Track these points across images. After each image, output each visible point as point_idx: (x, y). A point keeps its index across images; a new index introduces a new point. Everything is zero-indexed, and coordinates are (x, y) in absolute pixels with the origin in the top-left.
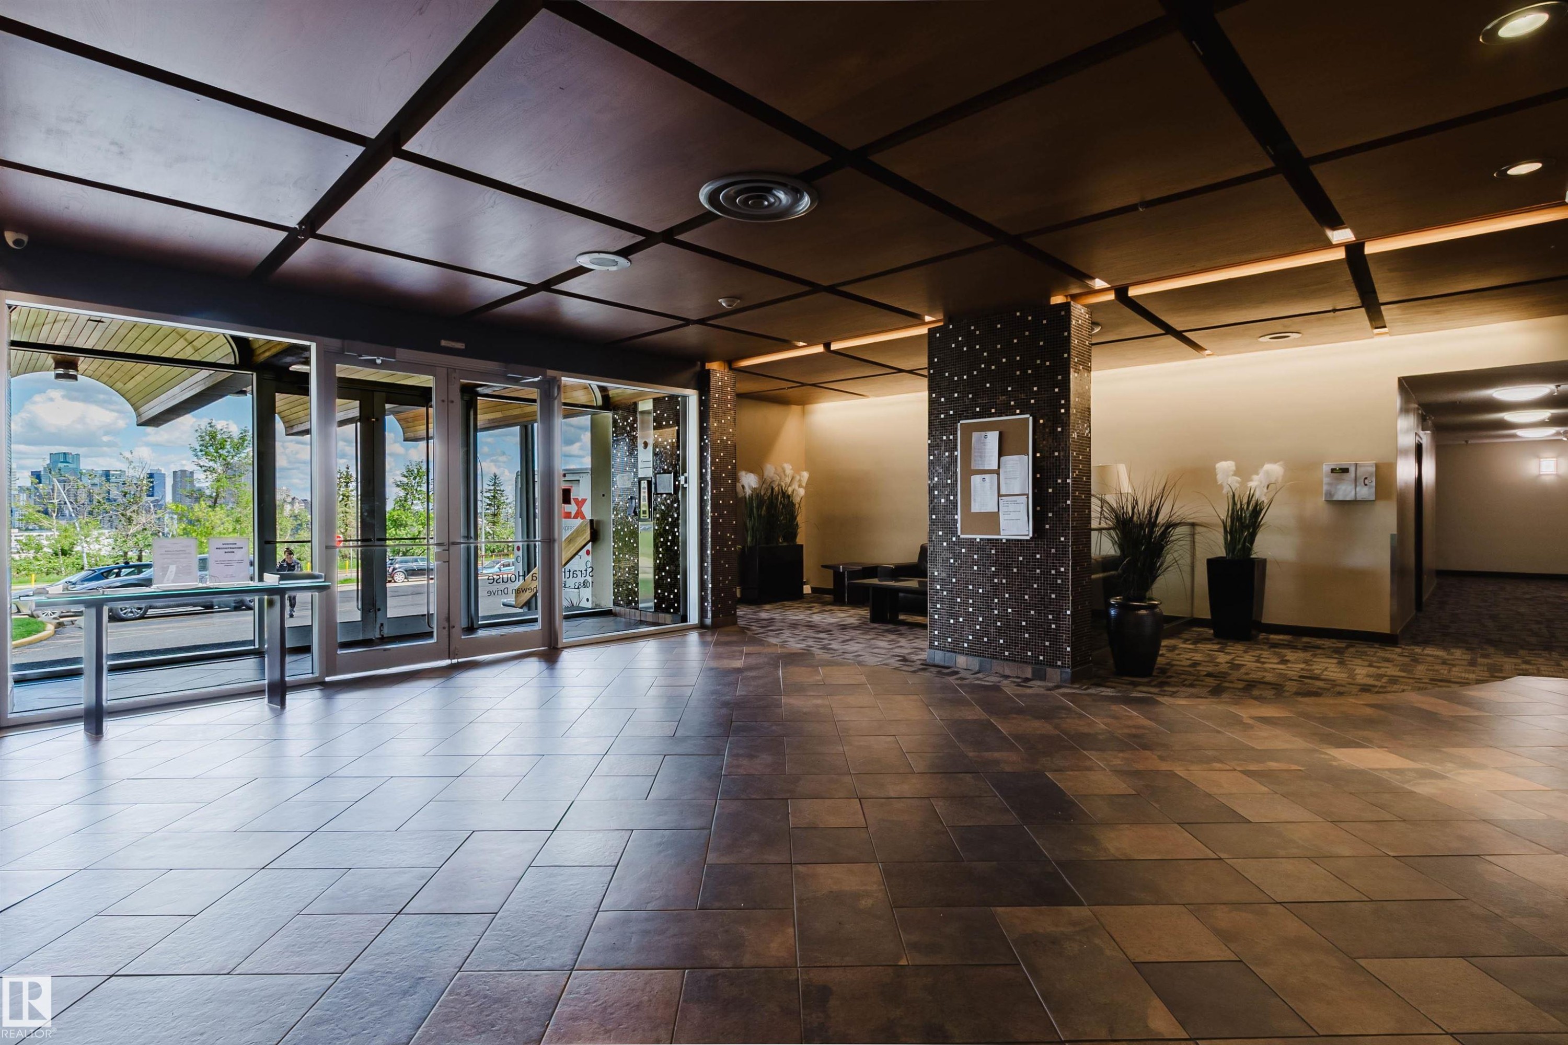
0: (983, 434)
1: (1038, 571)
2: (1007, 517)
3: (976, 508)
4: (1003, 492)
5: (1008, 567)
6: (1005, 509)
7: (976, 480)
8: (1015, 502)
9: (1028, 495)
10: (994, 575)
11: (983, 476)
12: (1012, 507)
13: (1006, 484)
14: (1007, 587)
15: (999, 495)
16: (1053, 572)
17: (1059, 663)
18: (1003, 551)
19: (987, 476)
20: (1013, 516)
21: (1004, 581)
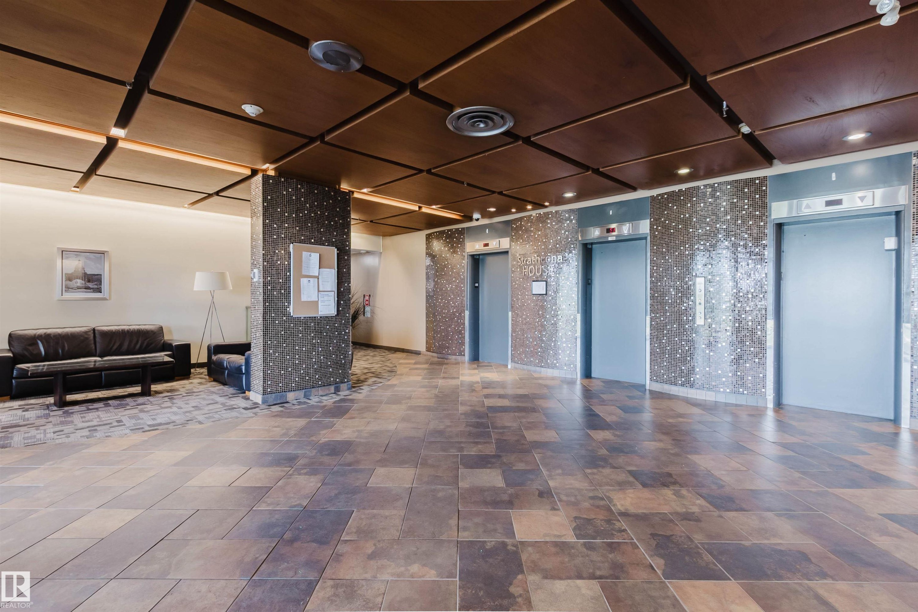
0: (309, 253)
1: (336, 333)
2: (323, 304)
3: (304, 298)
4: (321, 289)
5: (321, 332)
6: (322, 299)
7: (304, 281)
8: (328, 295)
9: (334, 291)
10: (313, 338)
11: (309, 279)
12: (326, 298)
13: (323, 284)
14: (320, 345)
15: (319, 291)
16: (343, 333)
17: (346, 380)
18: (318, 324)
19: (311, 279)
20: (326, 303)
21: (319, 341)
